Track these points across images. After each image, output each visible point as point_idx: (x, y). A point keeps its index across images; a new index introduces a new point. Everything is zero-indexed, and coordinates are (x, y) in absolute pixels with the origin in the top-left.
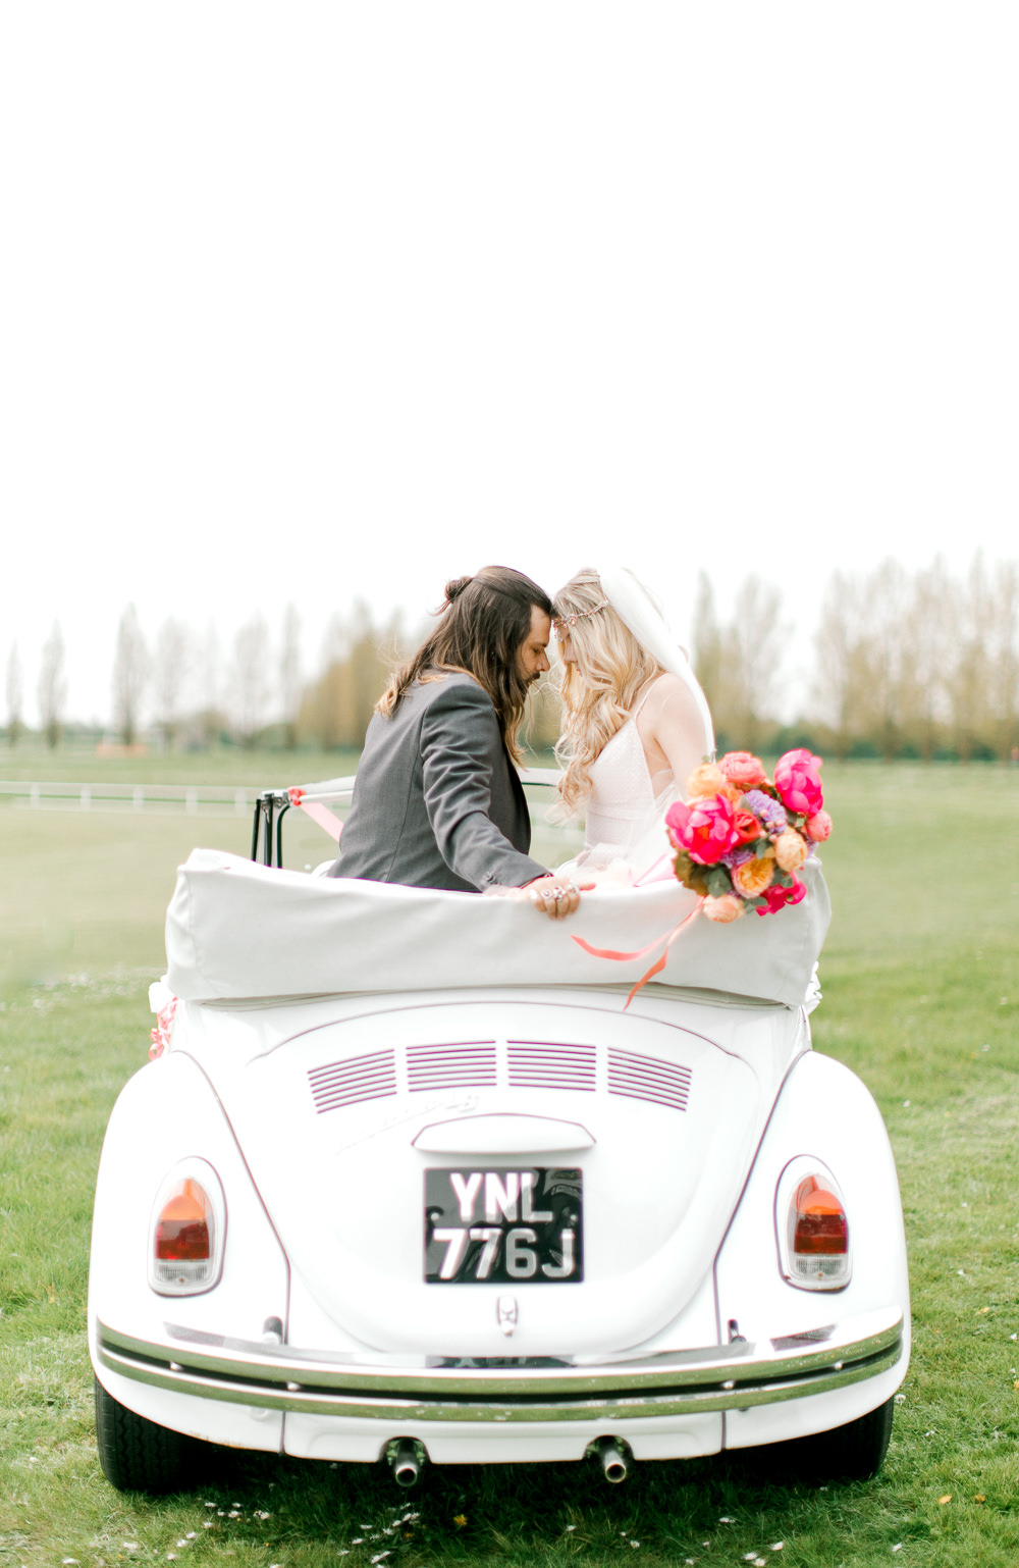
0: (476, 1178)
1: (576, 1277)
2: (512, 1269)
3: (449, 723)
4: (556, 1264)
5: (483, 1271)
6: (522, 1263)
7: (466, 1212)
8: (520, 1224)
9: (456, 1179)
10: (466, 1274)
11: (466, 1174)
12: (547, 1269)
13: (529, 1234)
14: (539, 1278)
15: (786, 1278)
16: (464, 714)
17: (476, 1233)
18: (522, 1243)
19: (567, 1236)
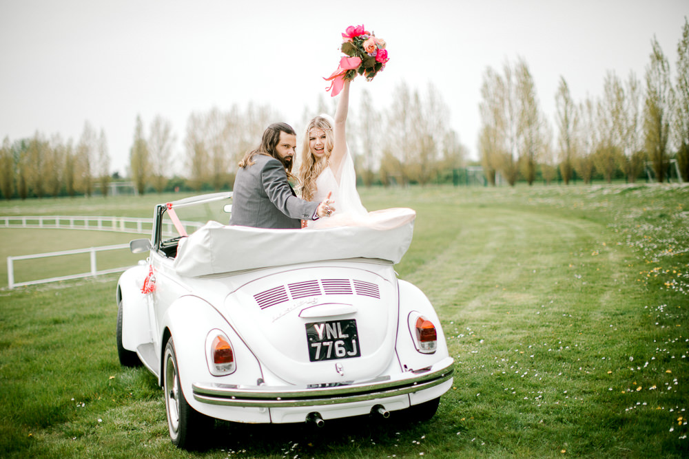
0: (322, 326)
1: (358, 355)
2: (338, 355)
3: (271, 174)
4: (352, 351)
5: (329, 356)
6: (340, 352)
7: (321, 337)
8: (339, 339)
9: (316, 326)
10: (323, 357)
11: (319, 324)
12: (349, 353)
13: (342, 343)
14: (347, 356)
15: (418, 350)
16: (276, 170)
17: (325, 344)
18: (340, 346)
19: (354, 341)
